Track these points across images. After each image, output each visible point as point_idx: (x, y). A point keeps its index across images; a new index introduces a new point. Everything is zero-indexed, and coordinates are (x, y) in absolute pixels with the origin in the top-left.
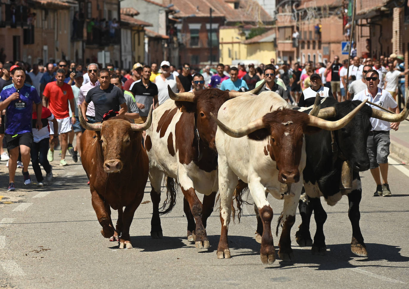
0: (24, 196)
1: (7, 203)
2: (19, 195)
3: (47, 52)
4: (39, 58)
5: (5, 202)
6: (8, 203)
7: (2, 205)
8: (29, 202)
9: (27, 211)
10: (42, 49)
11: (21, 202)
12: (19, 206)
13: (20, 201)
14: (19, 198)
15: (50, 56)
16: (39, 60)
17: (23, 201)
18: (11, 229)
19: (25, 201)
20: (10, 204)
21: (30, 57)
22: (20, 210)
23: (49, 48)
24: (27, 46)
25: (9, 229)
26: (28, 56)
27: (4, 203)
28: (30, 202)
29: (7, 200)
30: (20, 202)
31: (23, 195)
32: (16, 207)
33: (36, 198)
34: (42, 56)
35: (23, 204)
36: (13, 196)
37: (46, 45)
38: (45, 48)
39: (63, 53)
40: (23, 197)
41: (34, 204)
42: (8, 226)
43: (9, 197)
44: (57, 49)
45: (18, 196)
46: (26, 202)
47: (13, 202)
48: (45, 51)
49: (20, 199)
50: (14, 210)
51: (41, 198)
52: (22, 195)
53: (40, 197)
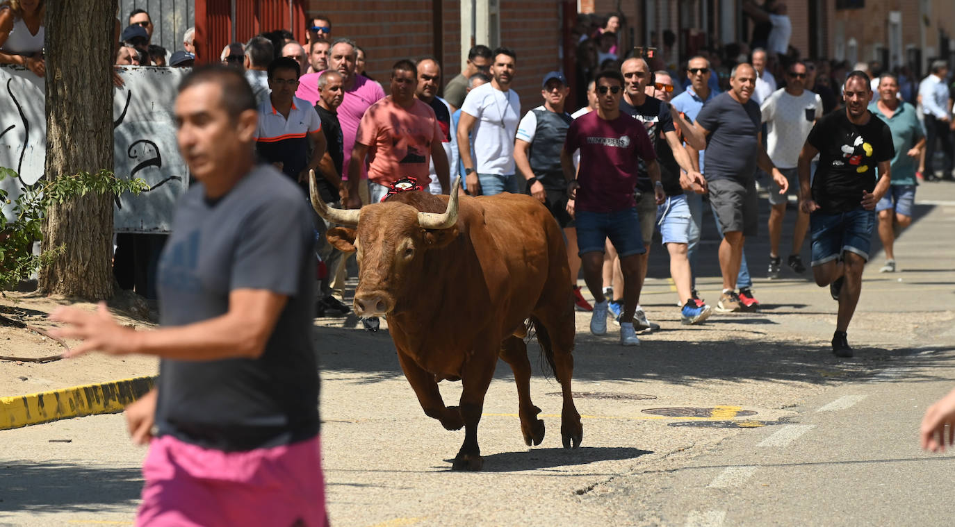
0: (795, 406)
1: (748, 425)
2: (784, 404)
3: (899, 29)
4: (880, 45)
5: (743, 421)
6: (751, 425)
7: (734, 430)
8: (805, 423)
9: (795, 445)
10: (887, 22)
11: (786, 423)
12: (777, 433)
13: (783, 419)
14: (783, 411)
15: (907, 39)
16: (879, 49)
17: (791, 420)
18: (743, 492)
19: (795, 419)
20: (754, 429)
21: (853, 42)
22: (777, 445)
23: (904, 17)
24: (846, 13)
25: (740, 494)
26: (847, 39)
27: (741, 425)
28: (809, 423)
29: (750, 417)
30: (782, 421)
31: (793, 404)
32: (767, 435)
33: (825, 413)
34: (886, 40)
35: (789, 426)
36: (766, 408)
37: (896, 9)
38: (895, 17)
39: (942, 31)
40: (793, 408)
41: (816, 428)
42: (736, 486)
43: (755, 409)
44: (927, 22)
45: (781, 407)
46: (798, 422)
47: (763, 423)
48: (895, 26)
49: (783, 415)
50: (761, 445)
51: (838, 412)
52: (790, 405)
53: (836, 409)
